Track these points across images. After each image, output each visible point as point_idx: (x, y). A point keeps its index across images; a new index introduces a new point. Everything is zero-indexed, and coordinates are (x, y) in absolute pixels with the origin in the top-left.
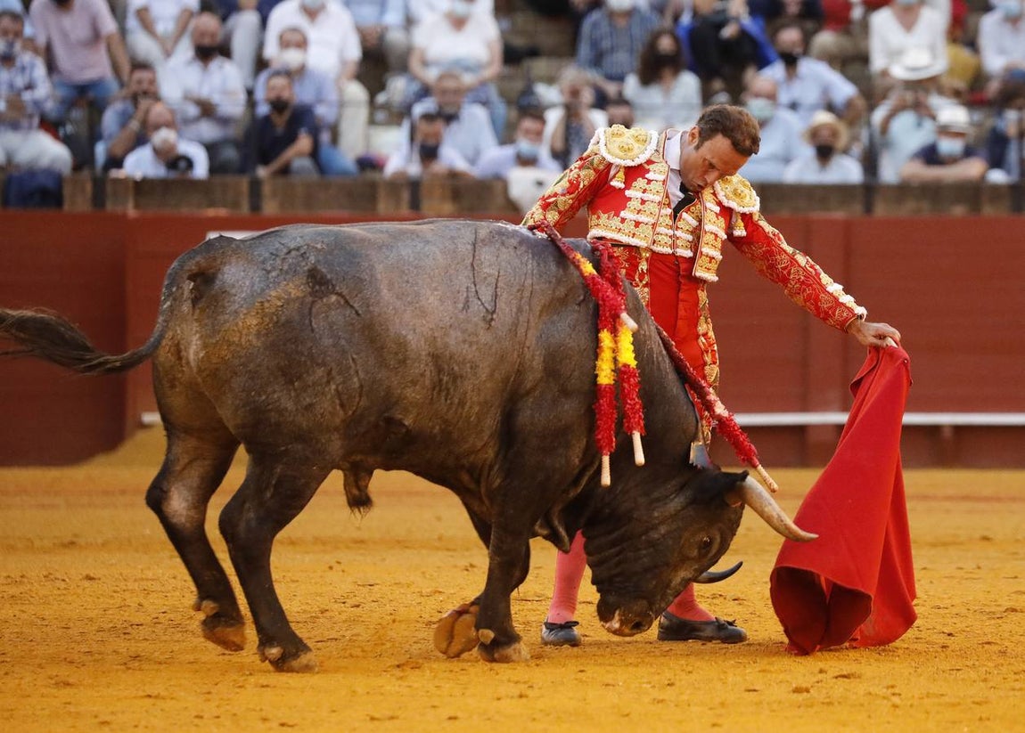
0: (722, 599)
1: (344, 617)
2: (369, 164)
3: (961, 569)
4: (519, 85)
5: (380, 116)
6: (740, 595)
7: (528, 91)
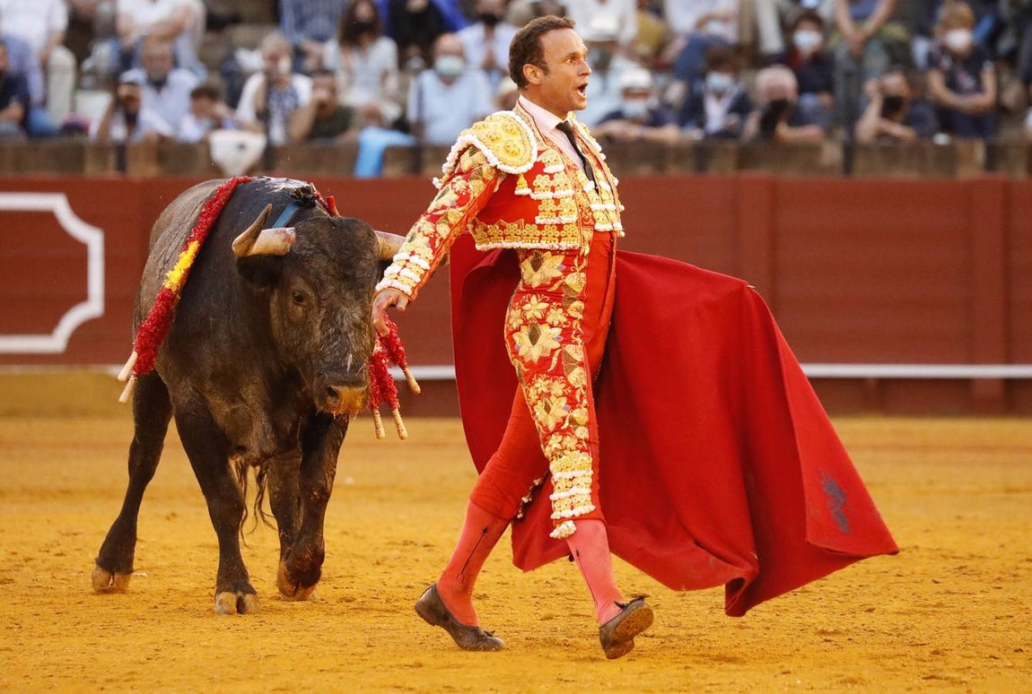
0: (412, 546)
1: (47, 565)
2: (75, 128)
4: (221, 52)
5: (87, 81)
6: (431, 543)
7: (230, 57)
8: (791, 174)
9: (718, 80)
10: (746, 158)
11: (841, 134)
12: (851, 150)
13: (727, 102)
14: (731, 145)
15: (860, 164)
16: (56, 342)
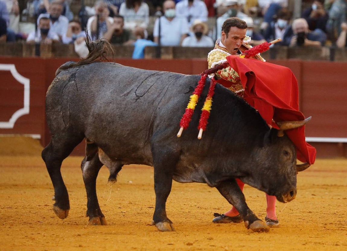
3: (251, 197)
4: (79, 7)
5: (24, 18)
7: (83, 9)
8: (309, 60)
9: (281, 22)
10: (291, 53)
11: (329, 44)
12: (333, 51)
13: (284, 31)
14: (285, 48)
15: (337, 56)
16: (10, 124)
